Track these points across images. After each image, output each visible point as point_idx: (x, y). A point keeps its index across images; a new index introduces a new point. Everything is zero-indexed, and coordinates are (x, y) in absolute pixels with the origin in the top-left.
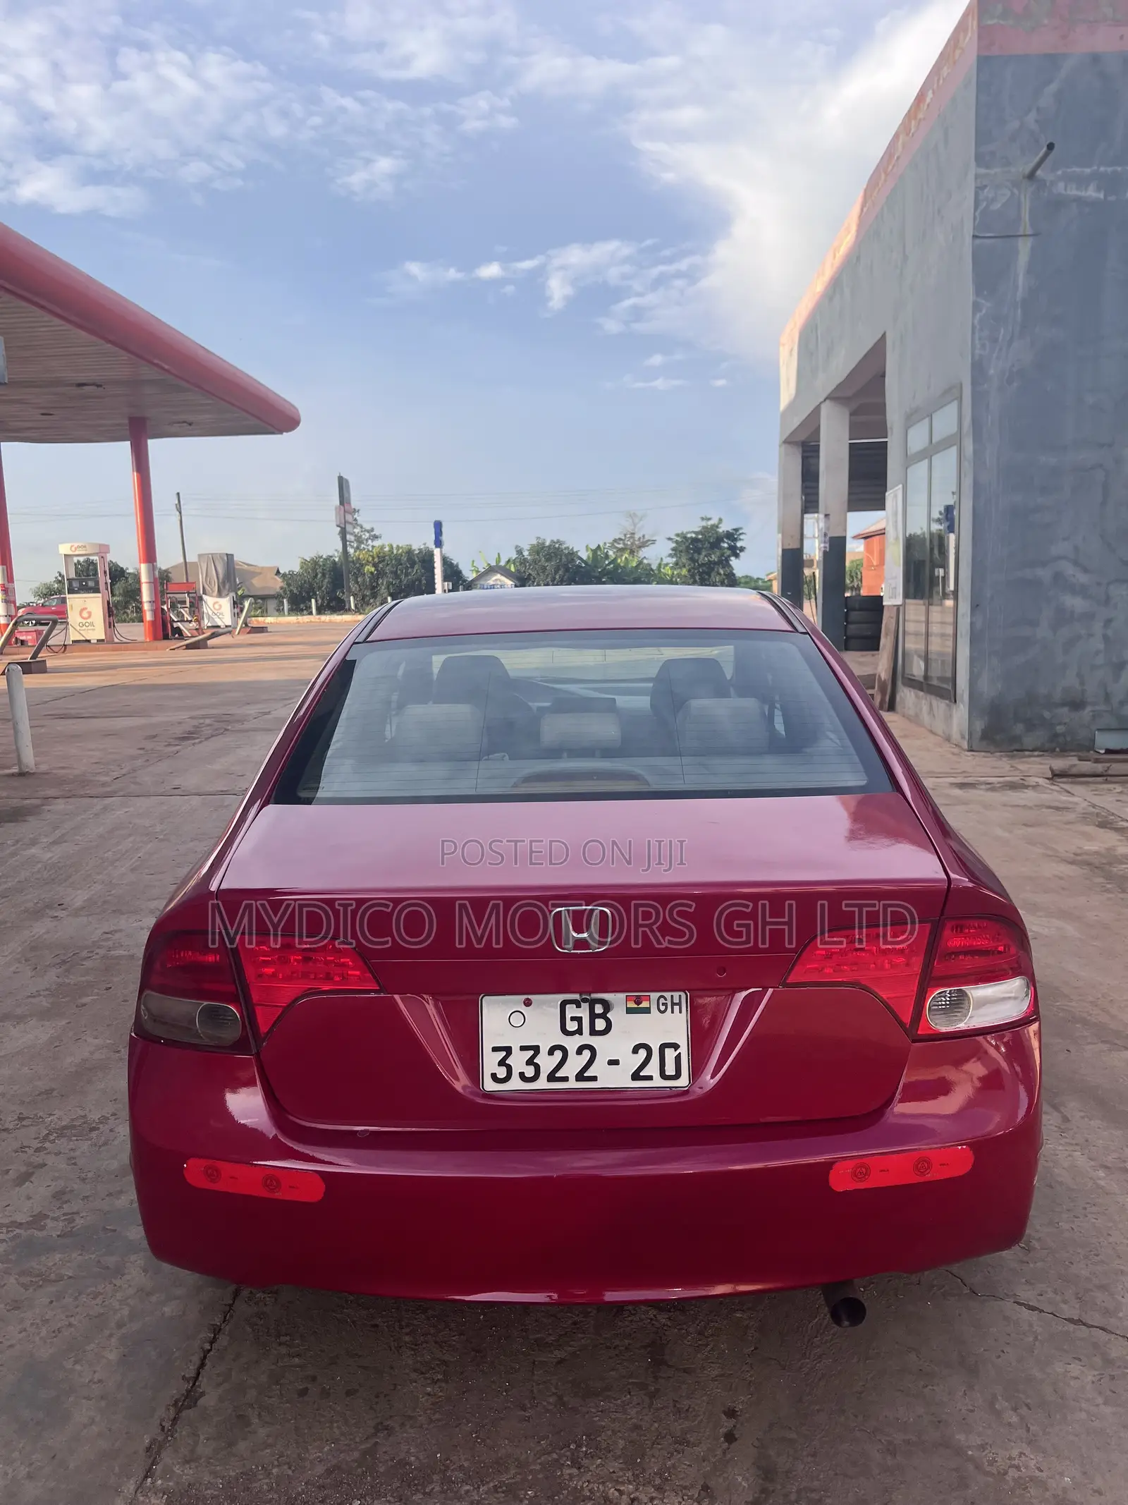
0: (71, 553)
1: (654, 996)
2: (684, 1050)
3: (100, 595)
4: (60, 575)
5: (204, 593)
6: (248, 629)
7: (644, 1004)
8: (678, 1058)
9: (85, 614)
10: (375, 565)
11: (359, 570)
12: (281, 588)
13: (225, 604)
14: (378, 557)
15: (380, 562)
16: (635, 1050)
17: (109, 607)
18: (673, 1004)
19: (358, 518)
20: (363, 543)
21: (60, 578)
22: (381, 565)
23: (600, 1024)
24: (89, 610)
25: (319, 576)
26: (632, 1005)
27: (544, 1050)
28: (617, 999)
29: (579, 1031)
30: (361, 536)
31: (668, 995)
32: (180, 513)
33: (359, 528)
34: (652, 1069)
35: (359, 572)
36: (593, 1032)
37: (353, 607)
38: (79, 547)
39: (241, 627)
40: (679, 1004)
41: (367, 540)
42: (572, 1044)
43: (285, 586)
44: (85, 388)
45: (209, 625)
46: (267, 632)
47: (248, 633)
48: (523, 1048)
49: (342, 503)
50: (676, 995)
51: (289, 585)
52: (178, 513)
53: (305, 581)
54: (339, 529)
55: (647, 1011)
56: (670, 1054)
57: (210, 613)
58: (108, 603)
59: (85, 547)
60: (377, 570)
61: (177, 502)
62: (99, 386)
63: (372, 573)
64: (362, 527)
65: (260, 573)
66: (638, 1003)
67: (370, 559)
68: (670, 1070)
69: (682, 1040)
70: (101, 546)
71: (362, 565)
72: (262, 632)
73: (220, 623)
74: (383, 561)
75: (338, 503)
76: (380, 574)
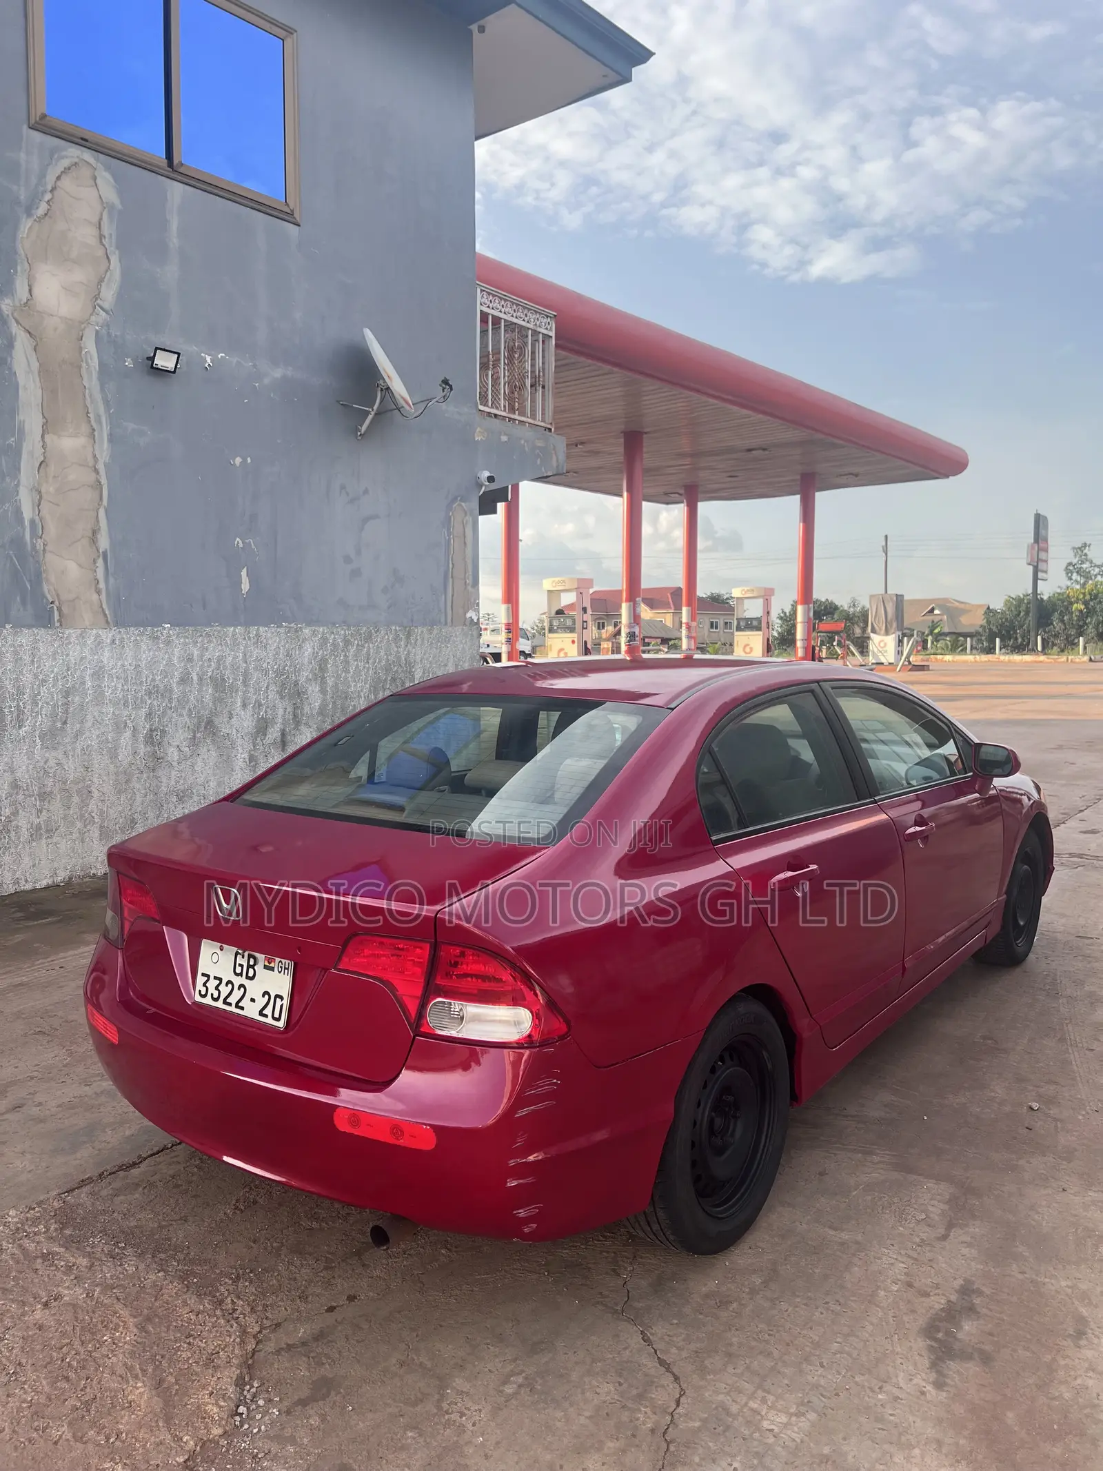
0: (742, 596)
1: (278, 960)
2: (286, 1002)
3: (761, 633)
4: (783, 612)
5: (874, 631)
6: (910, 667)
7: (272, 965)
8: (282, 1006)
9: (748, 650)
10: (1086, 603)
11: (1067, 608)
12: (981, 626)
13: (891, 641)
14: (1090, 594)
15: (1091, 600)
16: (263, 996)
17: (768, 644)
18: (285, 968)
19: (1088, 553)
20: (1091, 579)
21: (782, 615)
22: (1092, 603)
23: (251, 974)
24: (751, 646)
25: (1022, 614)
26: (267, 964)
27: (224, 982)
28: (261, 957)
29: (241, 974)
30: (1089, 572)
31: (283, 961)
32: (886, 554)
33: (1088, 563)
34: (268, 1011)
35: (1067, 609)
36: (247, 977)
37: (1040, 648)
38: (748, 590)
39: (903, 665)
40: (288, 969)
41: (1096, 576)
42: (237, 981)
43: (986, 624)
44: (753, 452)
45: (874, 661)
46: (929, 670)
47: (910, 670)
48: (216, 978)
49: (1037, 540)
50: (287, 962)
51: (989, 622)
52: (884, 554)
53: (1006, 619)
54: (1031, 567)
55: (272, 969)
56: (279, 1002)
57: (875, 650)
58: (768, 639)
59: (753, 590)
60: (1086, 608)
61: (884, 544)
62: (764, 449)
63: (1081, 611)
64: (1091, 562)
65: (970, 611)
66: (270, 963)
67: (1081, 596)
68: (277, 1015)
69: (286, 993)
70: (766, 589)
71: (1071, 604)
72: (923, 670)
73: (883, 660)
74: (1095, 599)
75: (1032, 541)
76: (1090, 612)
